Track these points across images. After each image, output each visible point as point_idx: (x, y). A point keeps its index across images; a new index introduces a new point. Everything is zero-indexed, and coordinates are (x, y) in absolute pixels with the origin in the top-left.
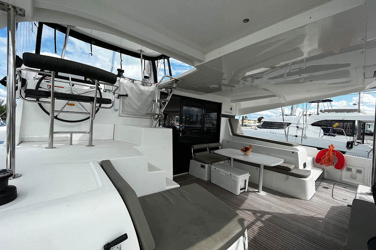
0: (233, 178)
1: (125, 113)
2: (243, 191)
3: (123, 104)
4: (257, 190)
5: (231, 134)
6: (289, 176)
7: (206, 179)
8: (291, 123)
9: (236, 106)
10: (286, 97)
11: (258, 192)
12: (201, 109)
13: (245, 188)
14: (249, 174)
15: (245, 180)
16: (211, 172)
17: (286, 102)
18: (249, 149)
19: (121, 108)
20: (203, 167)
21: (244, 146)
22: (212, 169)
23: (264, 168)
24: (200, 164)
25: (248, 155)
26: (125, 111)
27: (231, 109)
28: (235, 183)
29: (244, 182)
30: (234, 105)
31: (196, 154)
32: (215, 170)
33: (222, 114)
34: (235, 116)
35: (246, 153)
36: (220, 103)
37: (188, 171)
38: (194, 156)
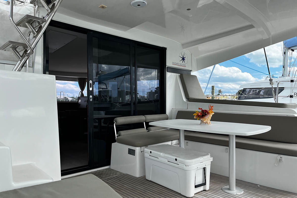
0: (181, 165)
2: (201, 188)
4: (228, 187)
5: (185, 99)
6: (282, 156)
7: (137, 174)
8: (284, 88)
9: (192, 54)
10: (268, 24)
11: (229, 189)
13: (204, 184)
14: (211, 156)
15: (204, 169)
16: (145, 159)
17: (271, 36)
18: (208, 113)
20: (132, 152)
21: (199, 109)
22: (147, 155)
23: (236, 147)
24: (126, 148)
25: (207, 123)
27: (183, 59)
28: (185, 174)
29: (202, 171)
30: (187, 52)
31: (123, 133)
32: (151, 154)
33: (167, 67)
34: (191, 71)
35: (204, 119)
36: (163, 47)
37: (109, 164)
38: (117, 136)
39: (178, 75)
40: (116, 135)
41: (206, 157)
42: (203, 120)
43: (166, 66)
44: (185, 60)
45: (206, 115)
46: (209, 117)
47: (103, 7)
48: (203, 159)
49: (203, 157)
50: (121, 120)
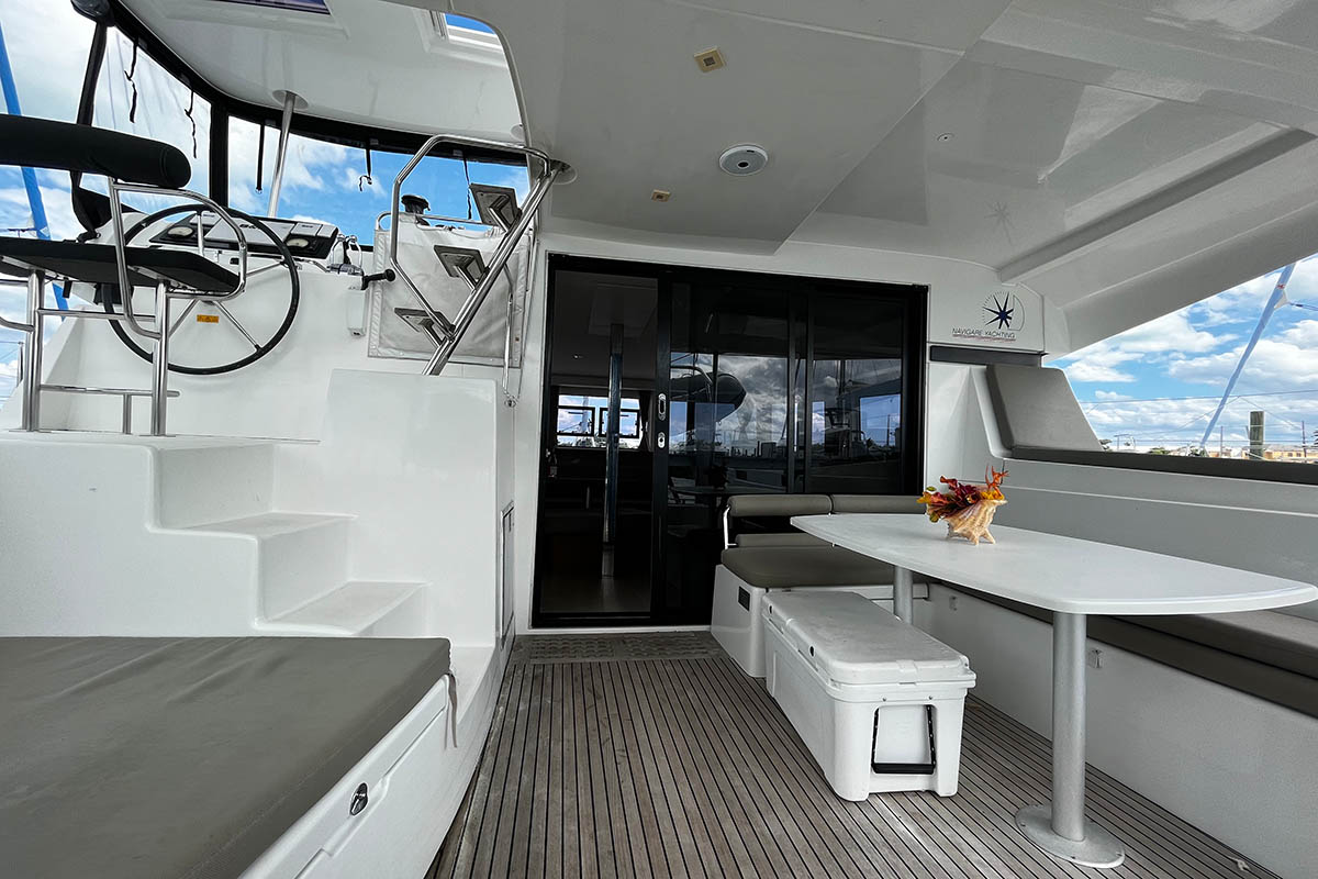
0: (820, 675)
1: (389, 342)
3: (383, 310)
5: (995, 449)
7: (752, 669)
9: (1043, 298)
11: (1047, 827)
12: (785, 322)
13: (925, 768)
14: (973, 667)
15: (930, 711)
18: (978, 498)
19: (377, 327)
20: (744, 599)
24: (737, 584)
25: (969, 536)
26: (390, 338)
27: (1003, 316)
28: (833, 710)
29: (918, 717)
30: (1018, 292)
31: (744, 538)
33: (931, 347)
34: (1041, 354)
35: (957, 521)
36: (914, 285)
37: (707, 621)
38: (729, 547)
39: (978, 369)
40: (727, 544)
41: (935, 667)
42: (953, 524)
43: (925, 342)
44: (1010, 318)
45: (967, 505)
46: (979, 514)
47: (660, 196)
48: (915, 670)
49: (917, 663)
50: (744, 503)
